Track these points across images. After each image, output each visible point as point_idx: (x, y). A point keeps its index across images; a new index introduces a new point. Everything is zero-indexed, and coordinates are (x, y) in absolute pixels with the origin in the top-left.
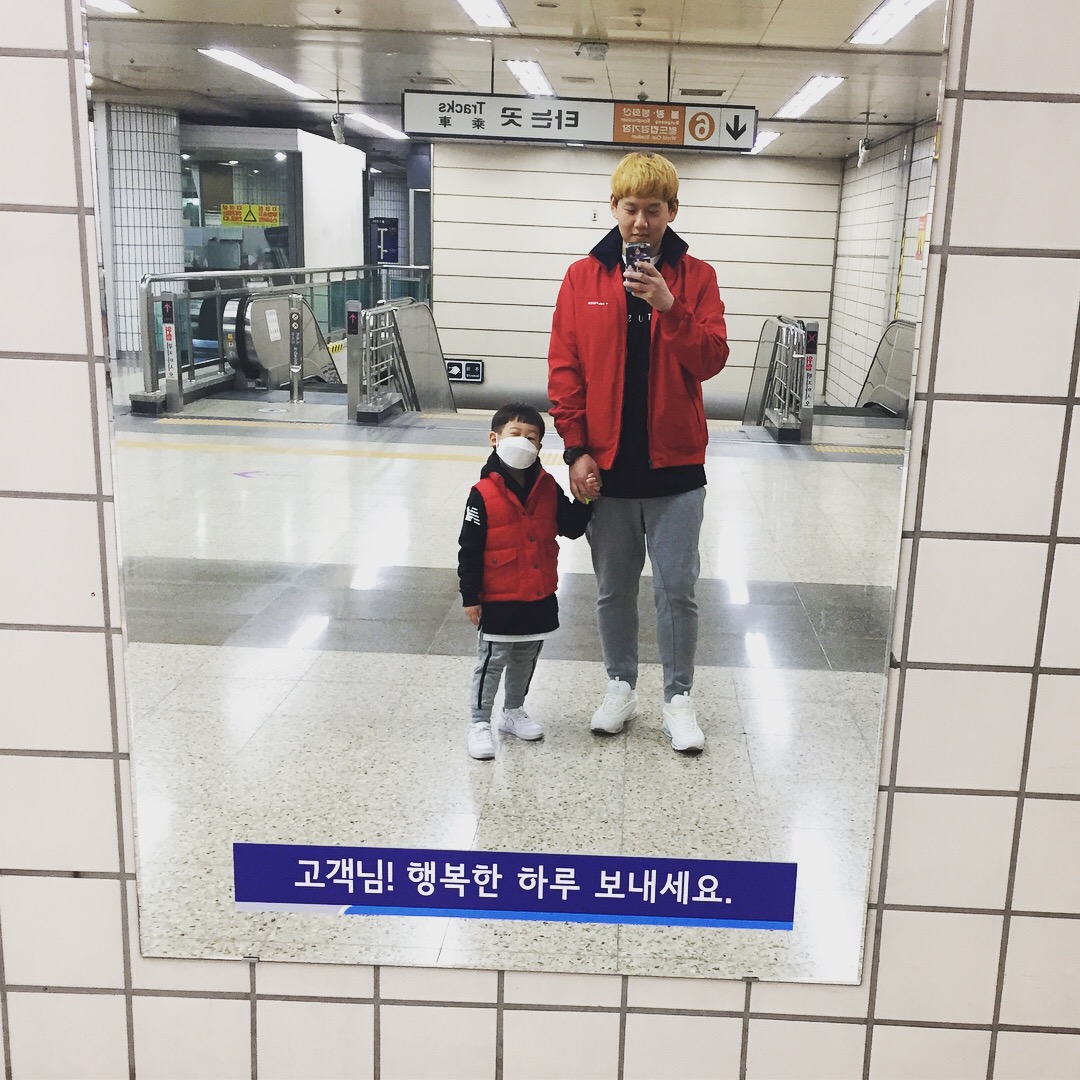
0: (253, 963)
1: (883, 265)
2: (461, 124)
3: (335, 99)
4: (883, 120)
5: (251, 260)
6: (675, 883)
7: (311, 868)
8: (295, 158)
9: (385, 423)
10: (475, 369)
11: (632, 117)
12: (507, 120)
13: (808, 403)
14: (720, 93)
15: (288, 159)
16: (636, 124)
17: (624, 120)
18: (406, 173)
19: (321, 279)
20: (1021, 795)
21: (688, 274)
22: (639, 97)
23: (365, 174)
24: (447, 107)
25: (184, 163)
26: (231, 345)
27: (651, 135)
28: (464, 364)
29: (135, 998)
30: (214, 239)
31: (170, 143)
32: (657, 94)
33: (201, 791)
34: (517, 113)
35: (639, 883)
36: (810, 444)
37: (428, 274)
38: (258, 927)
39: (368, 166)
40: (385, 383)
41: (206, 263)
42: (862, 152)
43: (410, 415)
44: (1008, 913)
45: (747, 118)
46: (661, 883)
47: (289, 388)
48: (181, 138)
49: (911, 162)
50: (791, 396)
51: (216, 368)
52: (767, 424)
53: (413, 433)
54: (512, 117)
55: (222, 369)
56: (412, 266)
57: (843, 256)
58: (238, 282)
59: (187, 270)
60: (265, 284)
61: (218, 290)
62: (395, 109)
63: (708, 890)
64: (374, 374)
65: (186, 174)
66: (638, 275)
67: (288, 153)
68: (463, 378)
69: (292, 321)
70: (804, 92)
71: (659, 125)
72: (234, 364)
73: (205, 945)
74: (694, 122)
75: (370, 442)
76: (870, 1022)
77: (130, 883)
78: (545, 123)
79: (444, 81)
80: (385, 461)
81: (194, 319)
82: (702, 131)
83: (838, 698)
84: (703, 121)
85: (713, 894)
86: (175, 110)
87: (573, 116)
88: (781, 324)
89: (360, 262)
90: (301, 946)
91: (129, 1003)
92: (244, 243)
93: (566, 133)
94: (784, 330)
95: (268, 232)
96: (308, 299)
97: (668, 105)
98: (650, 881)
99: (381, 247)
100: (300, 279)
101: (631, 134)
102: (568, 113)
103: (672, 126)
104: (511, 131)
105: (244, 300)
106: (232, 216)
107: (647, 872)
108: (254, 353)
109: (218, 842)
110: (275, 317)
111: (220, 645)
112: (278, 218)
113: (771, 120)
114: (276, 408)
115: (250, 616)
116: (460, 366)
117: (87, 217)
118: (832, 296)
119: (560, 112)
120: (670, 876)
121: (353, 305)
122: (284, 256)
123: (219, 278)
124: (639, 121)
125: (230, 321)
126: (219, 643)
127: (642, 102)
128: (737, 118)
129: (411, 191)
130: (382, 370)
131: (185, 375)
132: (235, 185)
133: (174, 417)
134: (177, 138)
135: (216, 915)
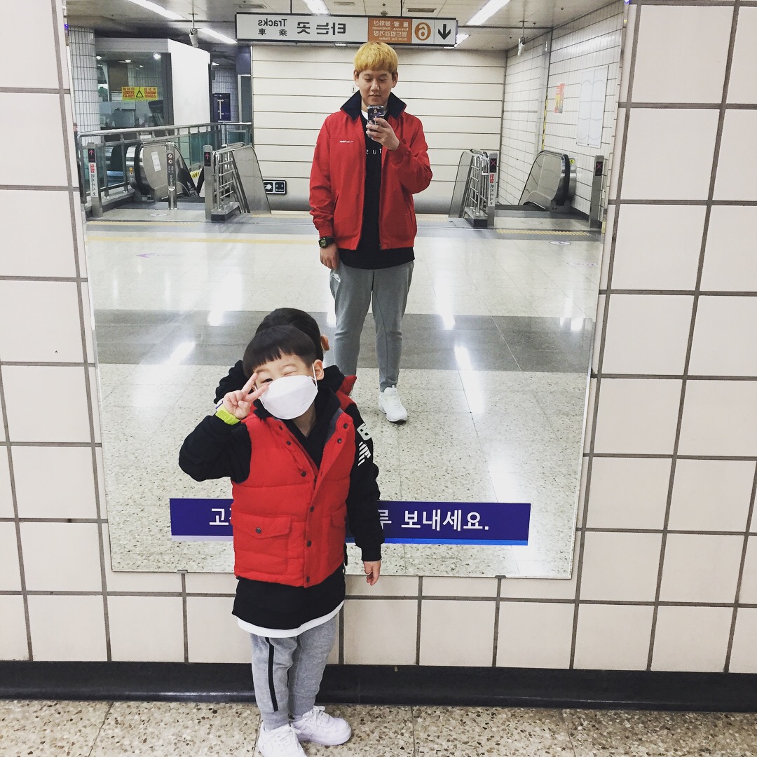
0: (183, 574)
1: (533, 117)
2: (272, 33)
3: (191, 19)
4: (532, 25)
5: (141, 122)
6: (452, 518)
7: (220, 514)
8: (167, 57)
9: (229, 221)
10: (281, 186)
11: (379, 26)
12: (301, 30)
13: (491, 203)
14: (432, 11)
15: (162, 59)
16: (381, 30)
17: (375, 28)
18: (235, 65)
19: (184, 132)
20: (675, 457)
21: (405, 125)
22: (382, 13)
23: (210, 66)
24: (263, 23)
25: (98, 62)
26: (132, 174)
27: (391, 37)
28: (274, 183)
29: (109, 598)
30: (118, 109)
31: (90, 49)
32: (394, 11)
33: (134, 458)
34: (307, 25)
35: (429, 518)
36: (493, 229)
37: (251, 128)
38: (176, 545)
39: (211, 61)
40: (228, 196)
41: (113, 124)
42: (521, 46)
43: (244, 216)
44: (665, 532)
45: (451, 26)
46: (443, 518)
47: (168, 200)
48: (96, 44)
49: (551, 52)
50: (481, 199)
51: (122, 188)
52: (466, 216)
53: (246, 227)
54: (303, 28)
55: (126, 189)
56: (241, 123)
57: (508, 111)
58: (133, 135)
59: (102, 129)
60: (150, 136)
61: (123, 140)
62: (230, 24)
63: (473, 522)
64: (221, 190)
65: (100, 69)
66: (375, 127)
67: (162, 54)
68: (274, 192)
69: (168, 159)
70: (485, 9)
71: (396, 31)
72: (133, 186)
73: (144, 557)
74: (418, 29)
75: (220, 234)
76: (577, 602)
77: (104, 526)
78: (325, 31)
79: (260, 7)
80: (230, 245)
81: (108, 159)
82: (423, 34)
83: (527, 388)
84: (423, 28)
85: (477, 524)
86: (91, 28)
87: (342, 26)
88: (473, 154)
89: (208, 121)
90: (204, 556)
91: (105, 601)
92: (137, 111)
93: (339, 37)
94: (475, 158)
95: (151, 104)
96: (177, 145)
97: (401, 18)
98: (437, 517)
99: (220, 111)
100: (171, 132)
101: (379, 37)
102: (339, 24)
103: (404, 31)
104: (303, 37)
105: (139, 146)
106: (129, 94)
107: (434, 511)
108: (146, 179)
109: (146, 490)
110: (157, 156)
111: (138, 364)
112: (156, 95)
113: (464, 27)
114: (160, 213)
115: (155, 345)
116: (271, 184)
117: (65, 95)
118: (501, 137)
119: (334, 24)
120: (449, 513)
121: (208, 148)
122: (161, 119)
123: (122, 133)
124: (384, 29)
125: (131, 159)
126: (136, 363)
127: (384, 16)
128: (445, 26)
129: (239, 76)
130: (226, 188)
131: (103, 194)
132: (129, 75)
133: (98, 221)
134: (94, 46)
135: (150, 538)
